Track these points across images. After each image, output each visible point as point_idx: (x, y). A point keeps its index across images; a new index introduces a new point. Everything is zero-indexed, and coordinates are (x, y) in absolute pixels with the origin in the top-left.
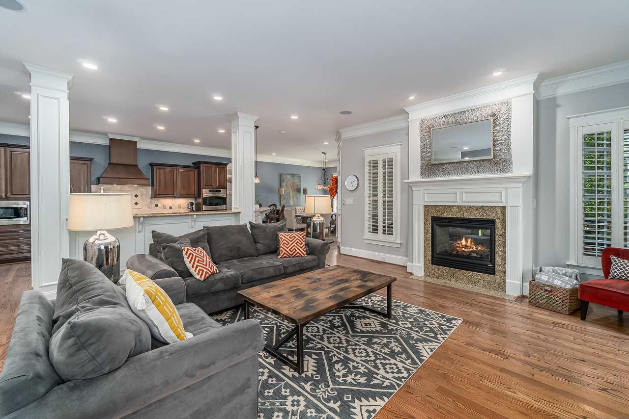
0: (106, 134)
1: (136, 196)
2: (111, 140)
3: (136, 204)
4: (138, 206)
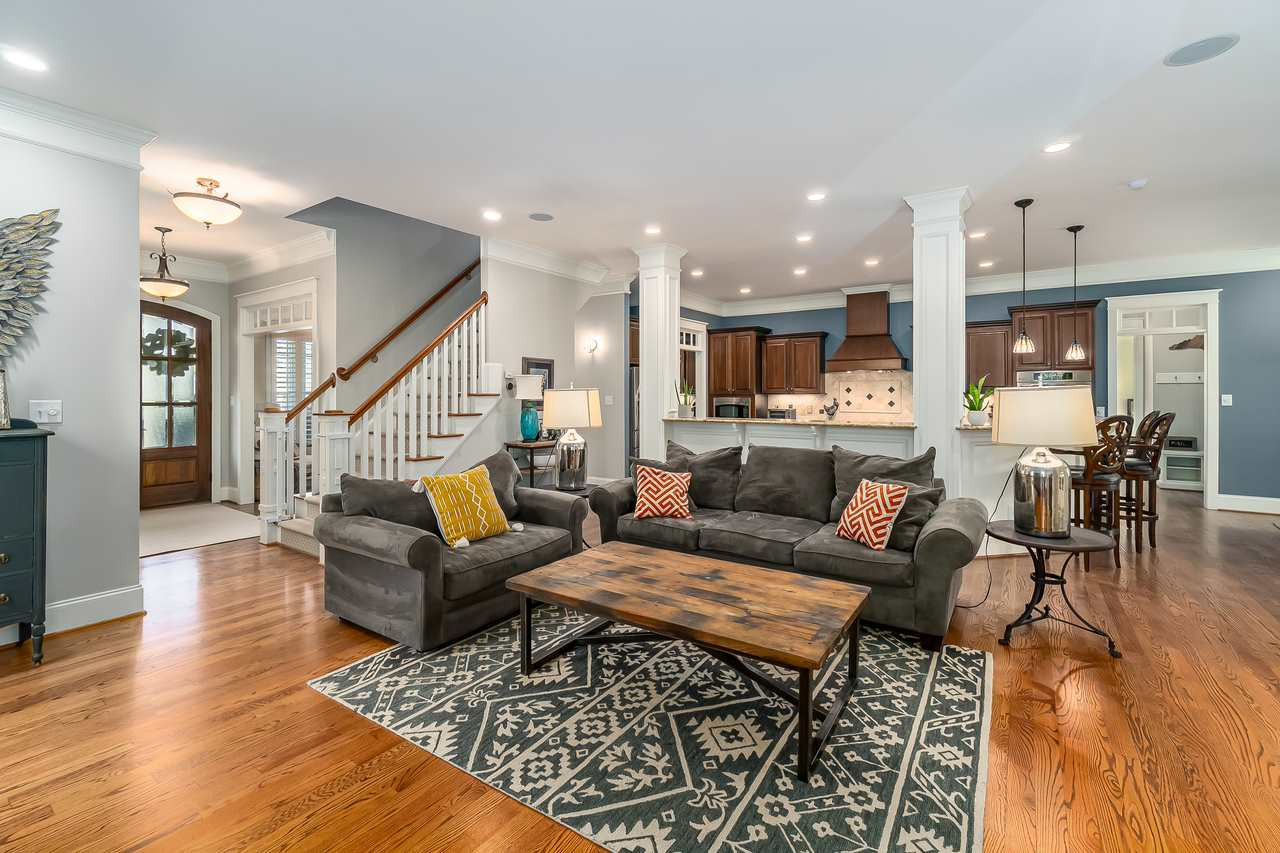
0: (838, 289)
1: (891, 390)
2: (850, 297)
3: (891, 404)
4: (893, 409)
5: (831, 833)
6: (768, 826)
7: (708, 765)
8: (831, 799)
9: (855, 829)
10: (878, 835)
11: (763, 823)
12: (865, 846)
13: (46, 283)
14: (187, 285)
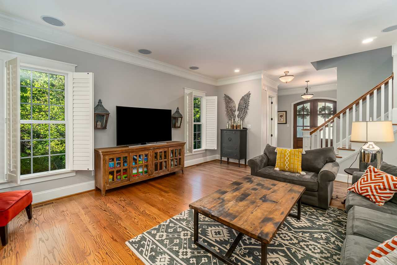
5: (175, 242)
6: (181, 232)
7: (206, 227)
8: (186, 246)
9: (174, 247)
10: (170, 251)
11: (182, 231)
12: (168, 247)
13: (249, 104)
14: (313, 95)
